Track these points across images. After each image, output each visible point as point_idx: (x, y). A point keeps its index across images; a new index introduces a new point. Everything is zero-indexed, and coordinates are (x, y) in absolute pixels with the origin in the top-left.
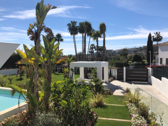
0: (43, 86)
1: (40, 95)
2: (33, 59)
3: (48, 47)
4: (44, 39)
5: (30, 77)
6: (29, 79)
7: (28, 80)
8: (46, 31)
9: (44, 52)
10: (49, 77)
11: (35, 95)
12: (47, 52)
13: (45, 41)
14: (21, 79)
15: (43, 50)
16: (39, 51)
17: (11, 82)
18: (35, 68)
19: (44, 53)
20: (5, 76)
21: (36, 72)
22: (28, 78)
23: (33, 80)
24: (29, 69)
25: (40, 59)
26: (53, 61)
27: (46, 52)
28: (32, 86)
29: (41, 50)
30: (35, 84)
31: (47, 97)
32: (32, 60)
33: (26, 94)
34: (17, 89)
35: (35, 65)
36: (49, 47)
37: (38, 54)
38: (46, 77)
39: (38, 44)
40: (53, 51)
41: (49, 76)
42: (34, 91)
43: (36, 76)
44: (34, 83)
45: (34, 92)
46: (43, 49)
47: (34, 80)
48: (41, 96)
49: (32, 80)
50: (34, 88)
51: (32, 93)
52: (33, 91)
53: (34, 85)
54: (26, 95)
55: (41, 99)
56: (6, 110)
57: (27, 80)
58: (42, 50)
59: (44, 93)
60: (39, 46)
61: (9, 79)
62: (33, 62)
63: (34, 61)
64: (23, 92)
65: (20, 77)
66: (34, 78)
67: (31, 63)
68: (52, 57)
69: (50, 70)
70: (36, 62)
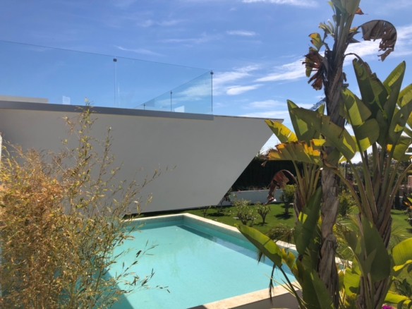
0: (359, 250)
1: (345, 279)
2: (319, 142)
3: (376, 98)
4: (360, 72)
5: (308, 210)
6: (305, 216)
7: (300, 218)
8: (368, 33)
9: (358, 115)
10: (382, 214)
11: (325, 278)
12: (373, 116)
13: (363, 79)
14: (286, 216)
15: (354, 110)
16: (341, 113)
17: (264, 219)
18: (326, 176)
19: (359, 122)
20: (252, 204)
21: (329, 191)
22: (300, 210)
23: (318, 218)
24: (304, 182)
25: (345, 141)
26: (395, 151)
27: (369, 114)
28: (316, 241)
29: (348, 108)
30: (325, 235)
31: (376, 297)
32: (315, 148)
33: (295, 265)
34: (266, 246)
35: (324, 166)
36: (379, 96)
37: (336, 123)
38: (370, 215)
39: (335, 90)
40: (395, 113)
41: (379, 210)
42: (323, 261)
43: (331, 206)
44: (321, 233)
45: (322, 267)
46: (355, 104)
47: (320, 220)
48: (347, 286)
49: (313, 220)
50: (322, 251)
51: (315, 271)
52: (319, 262)
53: (322, 240)
54: (292, 271)
55: (349, 299)
56: (245, 295)
57: (298, 217)
58: (351, 111)
59: (362, 278)
60: (341, 94)
61: (260, 212)
62: (317, 153)
63: (321, 148)
64: (284, 258)
65: (284, 210)
66: (323, 214)
67: (312, 157)
68: (391, 135)
69: (383, 187)
70: (328, 153)
